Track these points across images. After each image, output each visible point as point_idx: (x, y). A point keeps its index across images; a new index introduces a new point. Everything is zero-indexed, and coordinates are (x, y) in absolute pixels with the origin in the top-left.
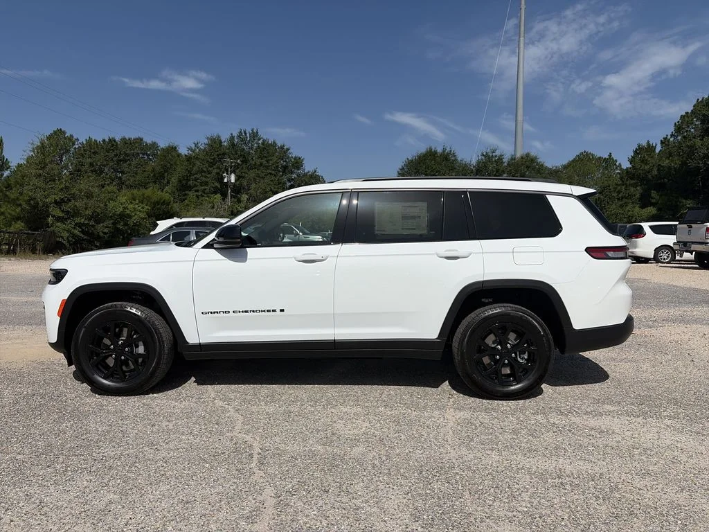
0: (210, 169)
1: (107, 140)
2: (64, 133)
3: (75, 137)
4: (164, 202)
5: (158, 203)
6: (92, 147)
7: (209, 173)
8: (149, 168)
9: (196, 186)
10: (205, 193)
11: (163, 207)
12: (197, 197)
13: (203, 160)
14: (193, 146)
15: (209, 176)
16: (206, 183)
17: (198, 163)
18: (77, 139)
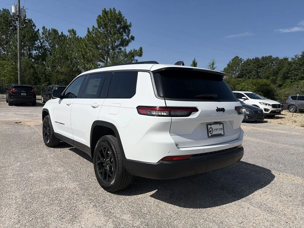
0: (300, 68)
1: (254, 58)
2: (239, 57)
3: (242, 59)
4: (266, 84)
5: (263, 85)
6: (248, 62)
7: (300, 69)
8: (272, 69)
9: (291, 76)
10: (295, 80)
11: (265, 87)
12: (291, 82)
13: (297, 64)
14: (294, 57)
15: (299, 71)
16: (297, 75)
17: (294, 65)
18: (243, 60)
